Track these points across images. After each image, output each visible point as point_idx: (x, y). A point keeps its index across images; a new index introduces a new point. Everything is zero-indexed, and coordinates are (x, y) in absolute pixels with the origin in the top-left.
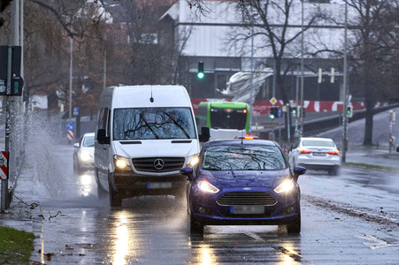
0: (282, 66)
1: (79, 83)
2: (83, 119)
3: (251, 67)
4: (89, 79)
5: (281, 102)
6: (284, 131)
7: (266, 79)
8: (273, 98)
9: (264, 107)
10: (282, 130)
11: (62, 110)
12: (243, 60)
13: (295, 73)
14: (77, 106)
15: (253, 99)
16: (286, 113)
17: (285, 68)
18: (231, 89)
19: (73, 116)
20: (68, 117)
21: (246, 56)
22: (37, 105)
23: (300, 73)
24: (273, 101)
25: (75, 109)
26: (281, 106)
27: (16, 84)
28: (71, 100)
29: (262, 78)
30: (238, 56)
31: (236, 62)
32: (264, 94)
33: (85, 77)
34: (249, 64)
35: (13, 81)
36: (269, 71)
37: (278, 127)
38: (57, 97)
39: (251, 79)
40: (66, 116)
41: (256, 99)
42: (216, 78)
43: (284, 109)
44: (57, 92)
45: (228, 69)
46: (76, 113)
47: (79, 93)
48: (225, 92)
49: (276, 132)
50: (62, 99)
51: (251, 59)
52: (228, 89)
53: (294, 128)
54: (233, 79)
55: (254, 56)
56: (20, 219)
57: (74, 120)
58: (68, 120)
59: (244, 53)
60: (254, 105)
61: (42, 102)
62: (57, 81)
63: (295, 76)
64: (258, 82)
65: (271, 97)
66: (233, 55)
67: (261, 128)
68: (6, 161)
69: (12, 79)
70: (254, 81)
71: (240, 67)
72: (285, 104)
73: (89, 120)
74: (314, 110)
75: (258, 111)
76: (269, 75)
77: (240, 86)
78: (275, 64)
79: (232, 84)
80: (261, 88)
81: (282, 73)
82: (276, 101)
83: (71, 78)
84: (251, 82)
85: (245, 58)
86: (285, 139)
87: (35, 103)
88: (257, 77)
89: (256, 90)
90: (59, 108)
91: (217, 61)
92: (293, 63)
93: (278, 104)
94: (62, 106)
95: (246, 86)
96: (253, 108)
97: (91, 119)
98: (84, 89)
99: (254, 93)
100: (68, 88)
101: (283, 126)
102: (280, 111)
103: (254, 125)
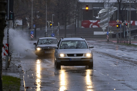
0: (121, 6)
1: (35, 14)
2: (37, 29)
3: (108, 6)
4: (40, 12)
5: (121, 21)
6: (123, 34)
7: (114, 12)
8: (118, 20)
9: (114, 24)
10: (122, 33)
11: (29, 26)
12: (104, 4)
13: (127, 9)
14: (35, 24)
15: (109, 20)
16: (123, 26)
17: (123, 7)
18: (100, 16)
19: (33, 28)
20: (31, 29)
21: (106, 2)
22: (18, 24)
23: (129, 9)
24: (118, 21)
25: (34, 25)
26: (121, 23)
27: (12, 15)
28: (32, 21)
29: (113, 11)
30: (103, 2)
31: (102, 5)
32: (114, 18)
33: (38, 12)
34: (107, 5)
35: (10, 14)
36: (116, 9)
37: (120, 32)
38: (26, 20)
39: (108, 12)
40: (30, 28)
41: (110, 20)
42: (93, 11)
43: (122, 24)
44: (26, 18)
45: (99, 8)
46: (34, 27)
47: (35, 19)
48: (97, 17)
49: (119, 34)
50: (28, 21)
51: (108, 3)
52: (98, 16)
53: (127, 32)
54: (100, 12)
55: (109, 2)
56: (14, 72)
57: (34, 30)
58: (31, 30)
59: (105, 1)
60: (109, 23)
61: (20, 22)
62: (26, 14)
63: (127, 10)
64: (111, 13)
65: (117, 19)
66: (100, 2)
67: (112, 32)
68: (8, 48)
69: (9, 13)
70: (110, 13)
71: (103, 7)
72: (123, 22)
73: (40, 30)
74: (135, 25)
75: (111, 25)
76: (116, 10)
77: (104, 15)
78: (118, 6)
79: (100, 14)
80: (112, 15)
81: (121, 9)
82: (119, 21)
83: (32, 12)
84: (108, 13)
85: (105, 3)
86: (123, 37)
87: (17, 23)
88: (110, 11)
89: (110, 16)
90: (27, 25)
91: (93, 4)
92: (126, 5)
93: (120, 22)
94: (29, 24)
95: (106, 15)
96: (109, 24)
97: (41, 29)
98: (38, 17)
99: (110, 18)
100: (31, 16)
101: (122, 32)
102: (121, 25)
103: (109, 31)
